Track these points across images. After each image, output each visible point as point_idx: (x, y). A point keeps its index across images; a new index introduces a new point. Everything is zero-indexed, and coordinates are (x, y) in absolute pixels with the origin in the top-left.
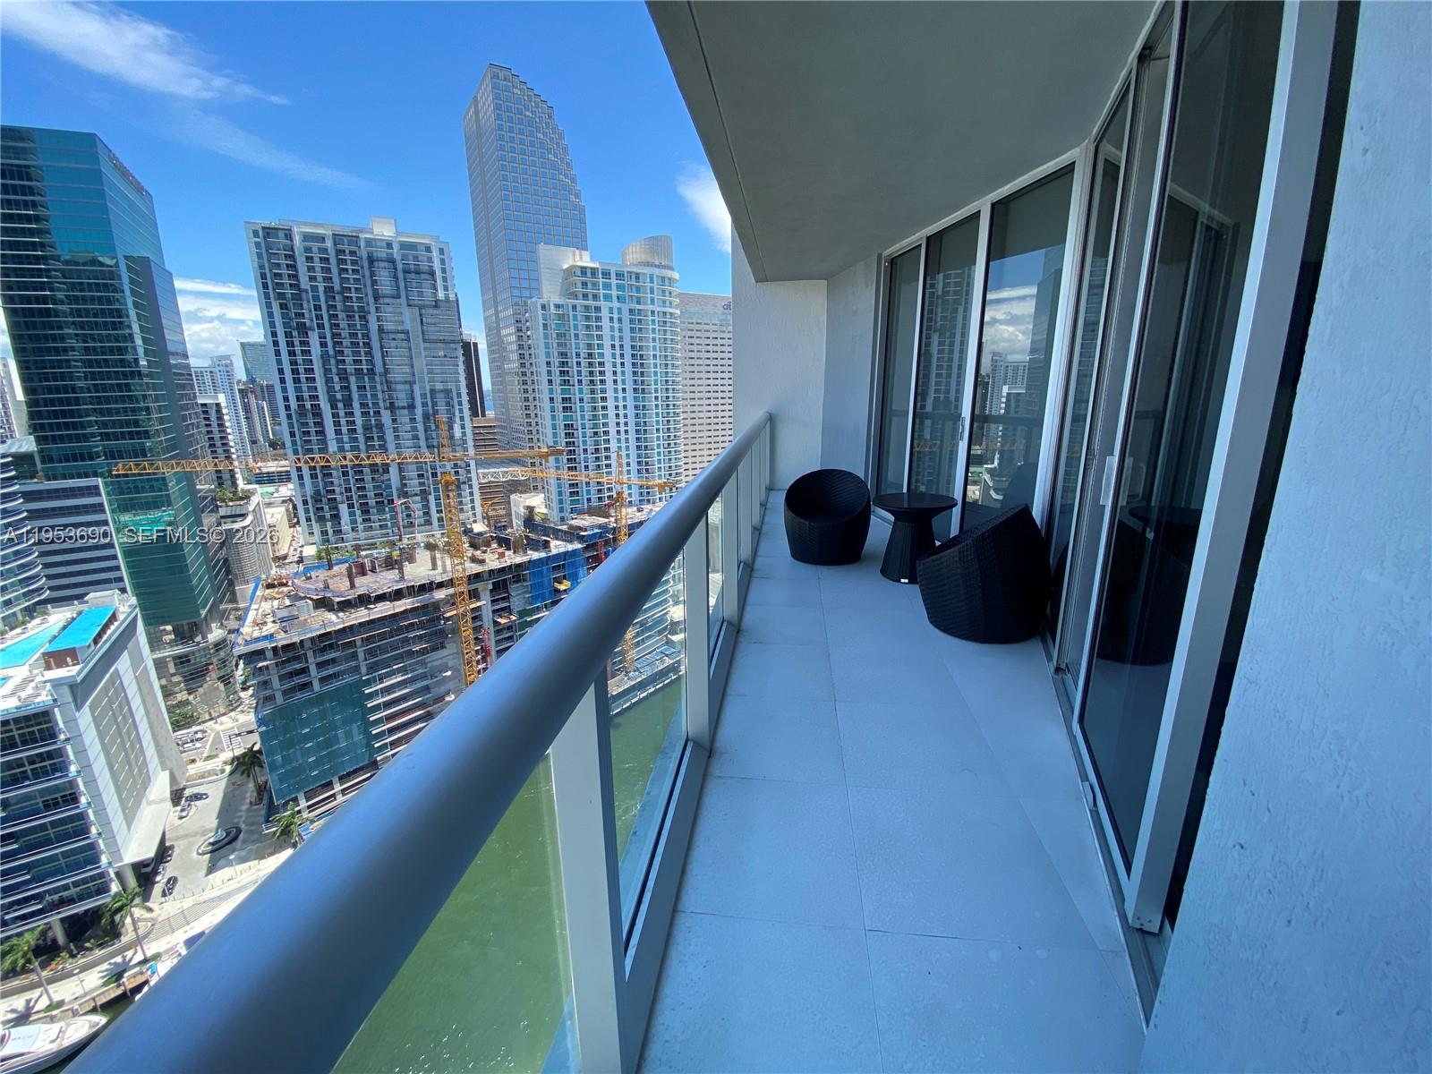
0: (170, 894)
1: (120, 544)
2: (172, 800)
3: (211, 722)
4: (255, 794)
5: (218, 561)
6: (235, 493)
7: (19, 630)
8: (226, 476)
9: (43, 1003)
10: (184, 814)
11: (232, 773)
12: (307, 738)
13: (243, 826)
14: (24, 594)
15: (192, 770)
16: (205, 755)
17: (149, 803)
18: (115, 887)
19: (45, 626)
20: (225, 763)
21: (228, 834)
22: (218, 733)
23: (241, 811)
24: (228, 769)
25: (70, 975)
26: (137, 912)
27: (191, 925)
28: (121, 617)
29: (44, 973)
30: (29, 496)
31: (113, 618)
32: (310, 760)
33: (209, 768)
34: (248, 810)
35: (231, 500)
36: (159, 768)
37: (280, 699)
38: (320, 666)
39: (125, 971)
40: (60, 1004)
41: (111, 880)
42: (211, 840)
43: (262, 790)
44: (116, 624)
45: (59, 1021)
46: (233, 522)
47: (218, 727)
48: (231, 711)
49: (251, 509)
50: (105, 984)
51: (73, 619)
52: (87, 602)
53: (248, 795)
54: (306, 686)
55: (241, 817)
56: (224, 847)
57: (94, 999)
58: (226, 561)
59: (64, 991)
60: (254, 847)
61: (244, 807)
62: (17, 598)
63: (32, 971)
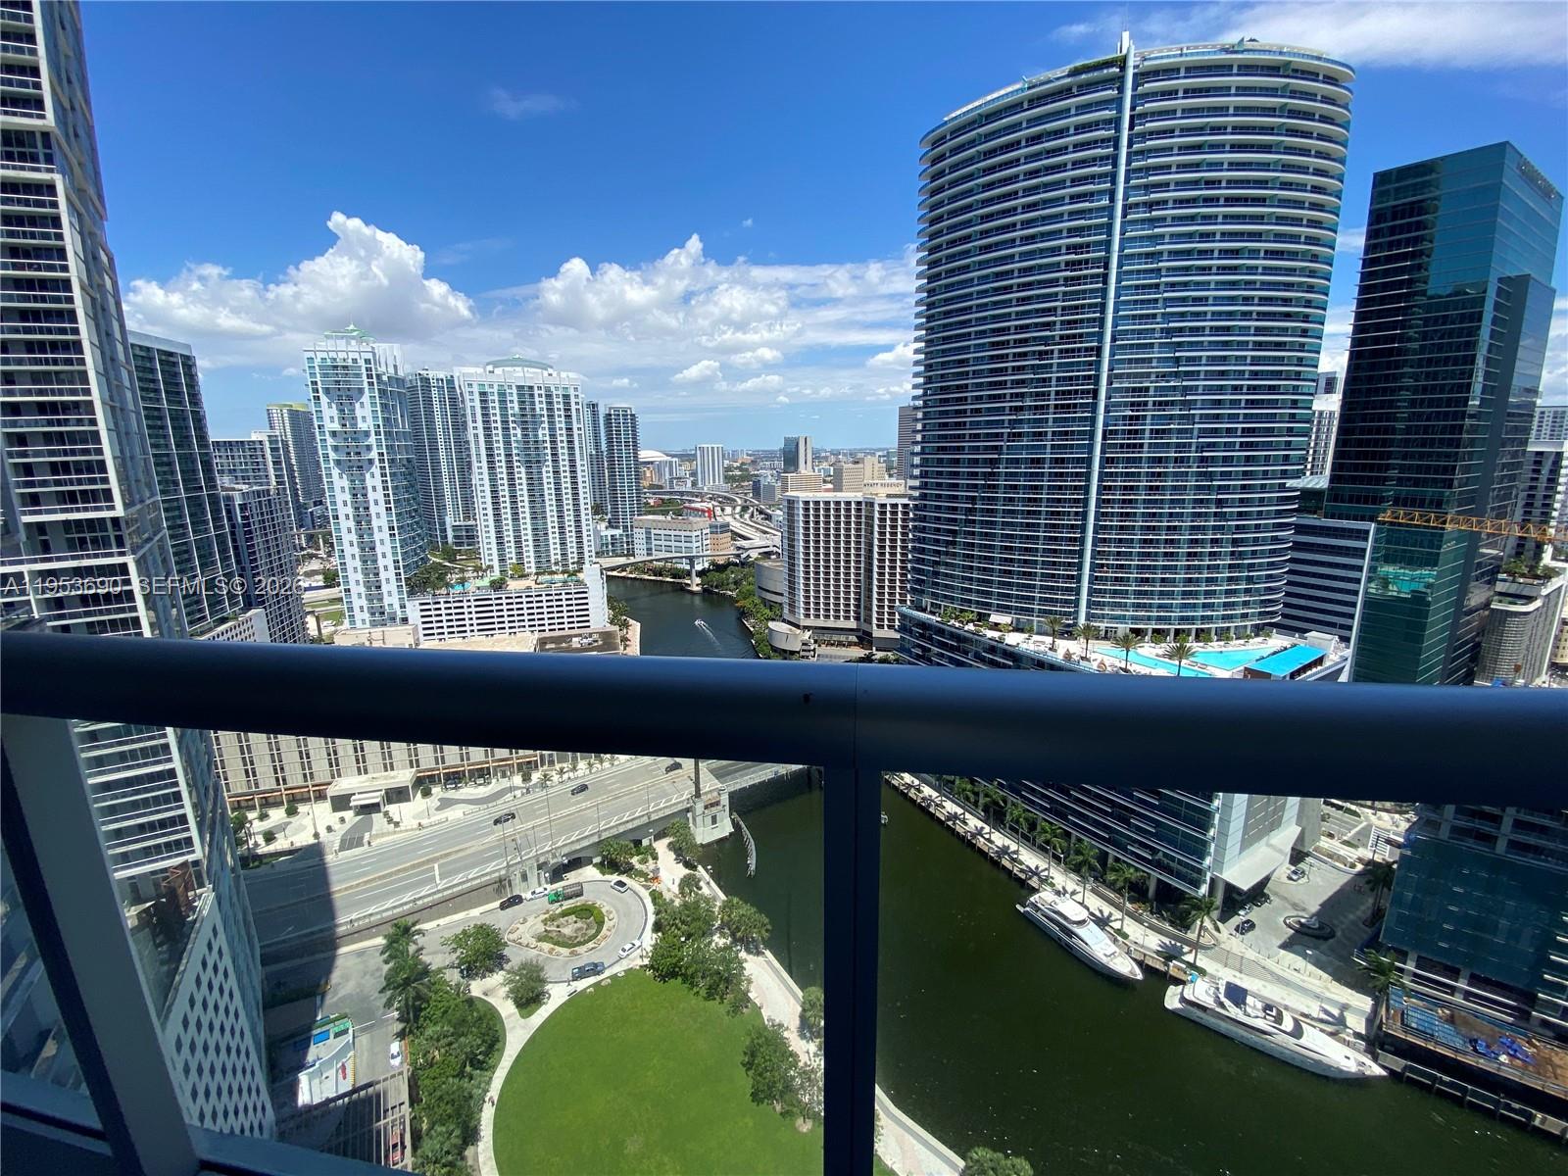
0: (1242, 934)
1: (1366, 592)
2: (1292, 856)
3: (1370, 811)
4: (1369, 912)
5: (1466, 643)
6: (1533, 568)
7: (1242, 641)
8: (1530, 545)
9: (1117, 925)
10: (1295, 877)
11: (1359, 874)
12: (1454, 898)
13: (1339, 934)
14: (1260, 613)
15: (1325, 843)
16: (1345, 838)
17: (1268, 845)
18: (1204, 889)
19: (1263, 646)
20: (1360, 860)
21: (1319, 928)
22: (1370, 826)
23: (1345, 917)
24: (1360, 867)
25: (1141, 922)
26: (1207, 923)
27: (1242, 976)
28: (1327, 663)
29: (1128, 905)
30: (1300, 529)
31: (1319, 661)
32: (1445, 926)
33: (1342, 853)
34: (1353, 923)
35: (1523, 575)
36: (1294, 820)
37: (1444, 833)
38: (1518, 825)
39: (1176, 958)
40: (1125, 936)
41: (1205, 882)
42: (1303, 920)
43: (1378, 914)
44: (1319, 668)
45: (1118, 946)
46: (1510, 603)
47: (1373, 819)
48: (1397, 812)
49: (1544, 592)
50: (1158, 953)
51: (1286, 649)
52: (1306, 638)
53: (1363, 908)
54: (1489, 839)
55: (1342, 923)
56: (1311, 937)
57: (1145, 955)
58: (1478, 645)
59: (1132, 928)
60: (1337, 963)
61: (1351, 917)
62: (1253, 614)
63: (1122, 896)
